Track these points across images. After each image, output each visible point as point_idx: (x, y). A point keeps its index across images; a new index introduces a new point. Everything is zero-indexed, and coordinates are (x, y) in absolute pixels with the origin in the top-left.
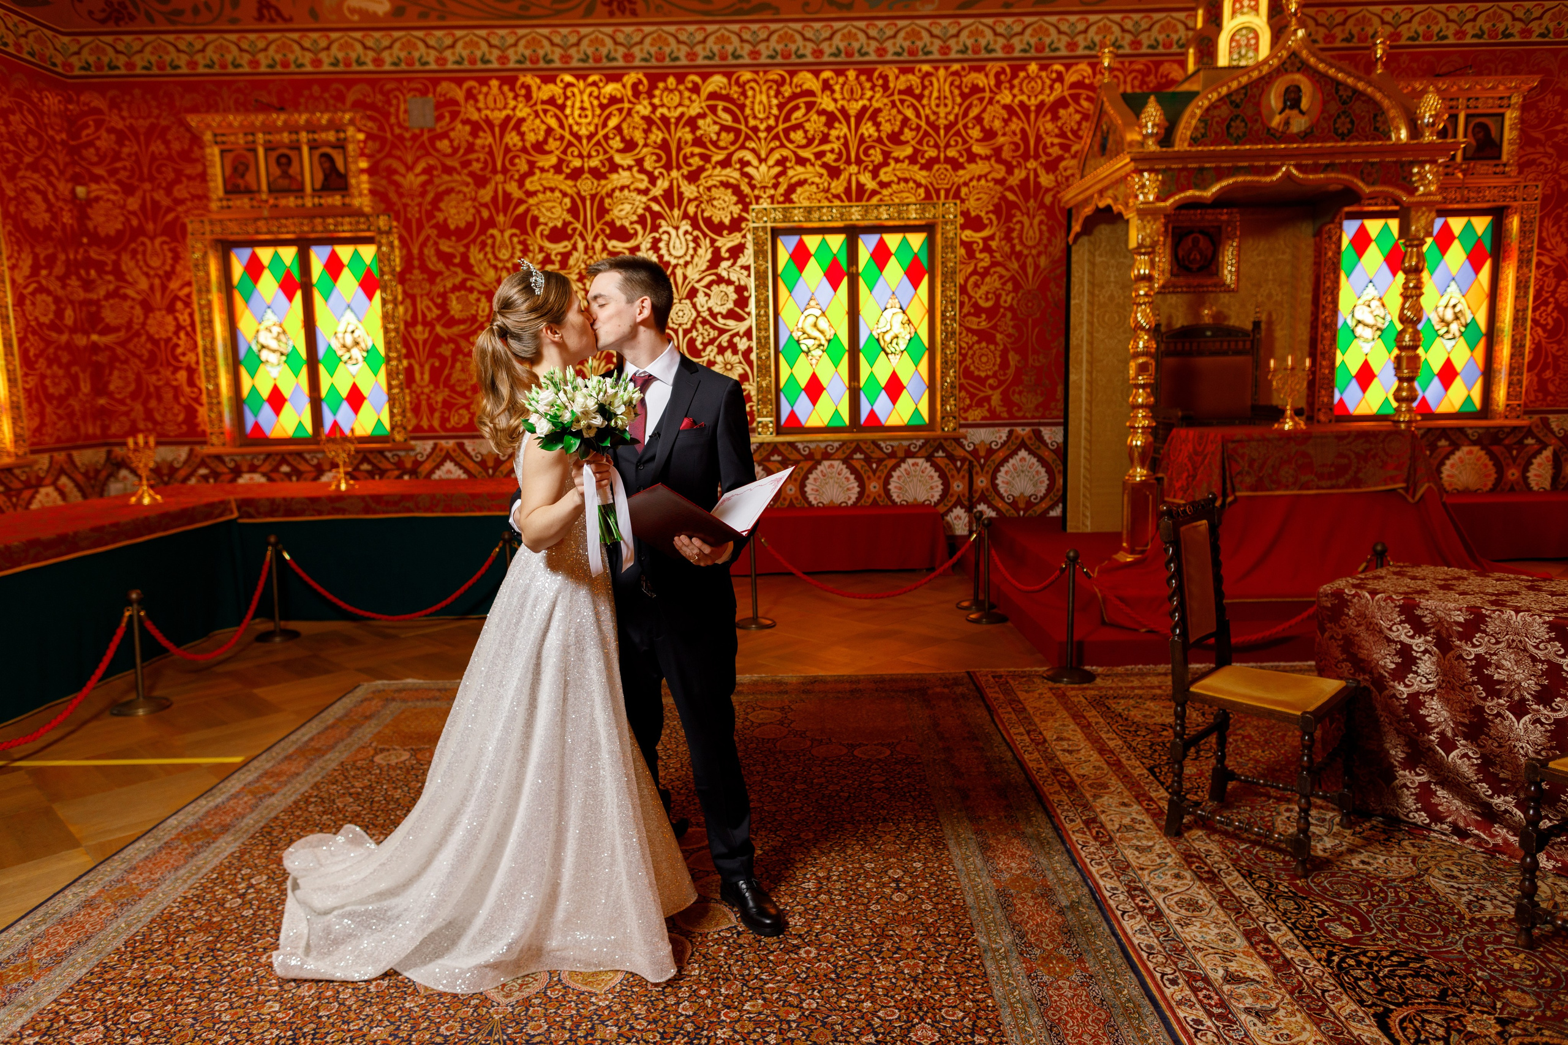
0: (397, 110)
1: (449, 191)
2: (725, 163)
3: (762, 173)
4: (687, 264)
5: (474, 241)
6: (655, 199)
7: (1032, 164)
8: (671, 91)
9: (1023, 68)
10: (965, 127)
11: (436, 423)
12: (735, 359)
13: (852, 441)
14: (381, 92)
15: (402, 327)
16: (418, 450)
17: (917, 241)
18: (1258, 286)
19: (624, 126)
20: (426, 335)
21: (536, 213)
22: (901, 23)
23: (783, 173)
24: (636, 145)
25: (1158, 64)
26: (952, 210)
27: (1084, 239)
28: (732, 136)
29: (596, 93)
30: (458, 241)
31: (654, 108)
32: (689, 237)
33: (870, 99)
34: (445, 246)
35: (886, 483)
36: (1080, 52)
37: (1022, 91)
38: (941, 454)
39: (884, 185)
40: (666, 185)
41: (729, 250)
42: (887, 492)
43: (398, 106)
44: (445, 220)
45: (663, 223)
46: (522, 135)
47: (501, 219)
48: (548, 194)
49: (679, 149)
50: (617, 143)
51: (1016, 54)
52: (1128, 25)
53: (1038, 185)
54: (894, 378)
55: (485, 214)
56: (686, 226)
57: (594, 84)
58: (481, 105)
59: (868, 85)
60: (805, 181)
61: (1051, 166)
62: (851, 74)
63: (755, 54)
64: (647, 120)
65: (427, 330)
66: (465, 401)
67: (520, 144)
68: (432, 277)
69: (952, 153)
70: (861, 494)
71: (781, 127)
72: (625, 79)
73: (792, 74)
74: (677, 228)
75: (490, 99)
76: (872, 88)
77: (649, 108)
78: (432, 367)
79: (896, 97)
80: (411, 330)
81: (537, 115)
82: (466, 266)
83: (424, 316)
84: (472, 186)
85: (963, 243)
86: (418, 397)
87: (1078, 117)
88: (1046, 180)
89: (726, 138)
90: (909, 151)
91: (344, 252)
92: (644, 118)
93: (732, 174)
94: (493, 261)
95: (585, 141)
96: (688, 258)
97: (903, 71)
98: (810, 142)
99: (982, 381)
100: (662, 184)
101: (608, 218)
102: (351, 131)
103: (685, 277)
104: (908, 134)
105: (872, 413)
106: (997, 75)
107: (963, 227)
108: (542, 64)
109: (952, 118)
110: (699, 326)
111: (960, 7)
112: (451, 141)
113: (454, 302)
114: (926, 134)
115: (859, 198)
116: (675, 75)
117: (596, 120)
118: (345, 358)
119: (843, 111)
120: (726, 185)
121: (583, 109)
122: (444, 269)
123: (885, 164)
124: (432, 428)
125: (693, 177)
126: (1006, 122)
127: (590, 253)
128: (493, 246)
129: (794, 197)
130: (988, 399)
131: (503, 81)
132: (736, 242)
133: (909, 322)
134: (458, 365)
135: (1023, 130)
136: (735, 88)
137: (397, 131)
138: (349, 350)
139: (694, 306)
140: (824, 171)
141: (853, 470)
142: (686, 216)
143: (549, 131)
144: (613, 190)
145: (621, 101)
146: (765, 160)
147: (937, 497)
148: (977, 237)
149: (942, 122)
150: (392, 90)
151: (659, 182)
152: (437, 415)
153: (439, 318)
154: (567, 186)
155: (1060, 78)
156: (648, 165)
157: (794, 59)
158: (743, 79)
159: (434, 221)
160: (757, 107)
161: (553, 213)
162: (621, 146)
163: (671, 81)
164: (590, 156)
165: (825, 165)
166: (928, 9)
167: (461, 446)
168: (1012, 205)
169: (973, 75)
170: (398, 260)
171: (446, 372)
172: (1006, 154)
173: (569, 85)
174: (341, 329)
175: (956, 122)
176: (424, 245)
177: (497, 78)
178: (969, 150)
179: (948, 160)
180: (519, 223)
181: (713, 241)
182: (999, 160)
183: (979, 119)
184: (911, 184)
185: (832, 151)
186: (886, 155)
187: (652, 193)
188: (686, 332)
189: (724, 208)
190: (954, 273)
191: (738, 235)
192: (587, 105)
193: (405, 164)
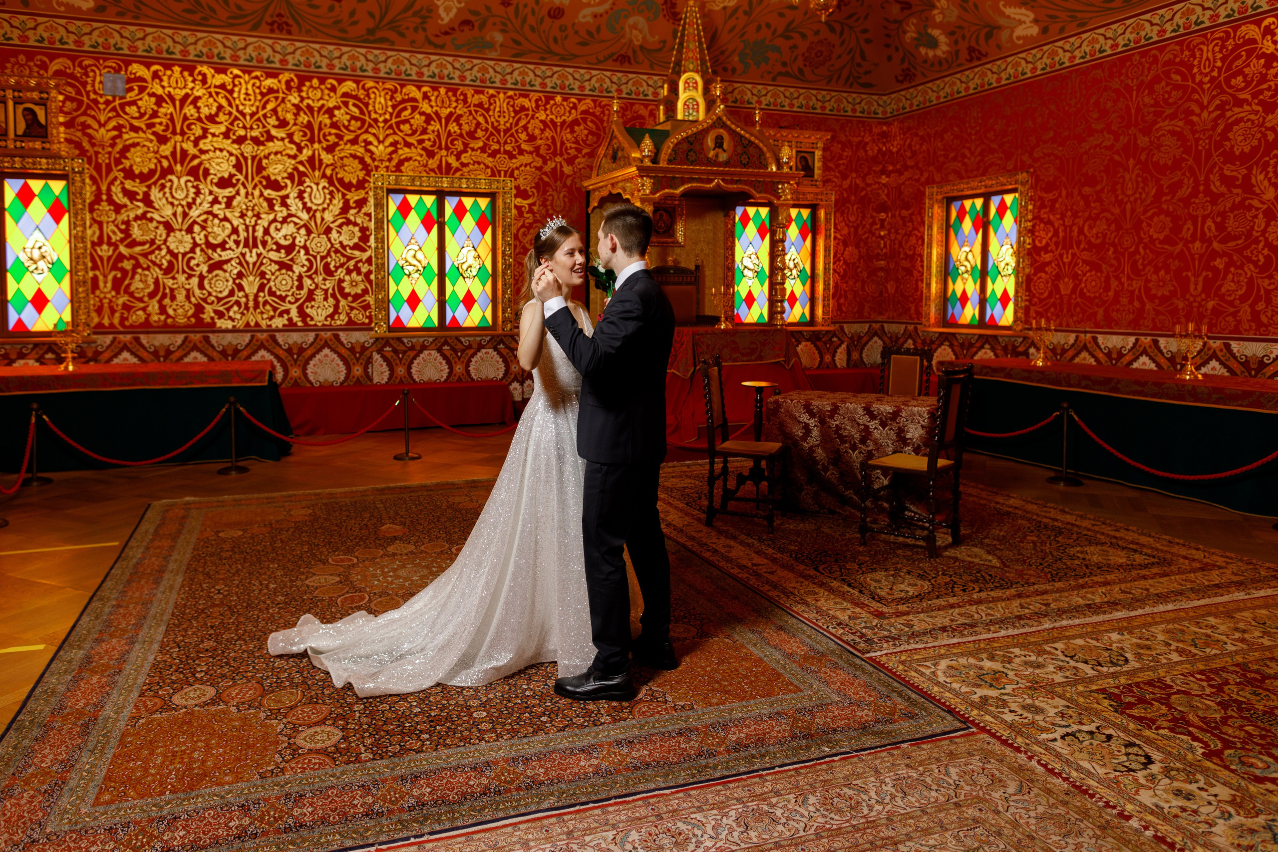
0: (94, 81)
1: (135, 145)
2: (354, 142)
3: (380, 150)
4: (324, 210)
5: (155, 183)
6: (301, 163)
7: (558, 159)
8: (315, 89)
9: (553, 98)
10: (517, 131)
11: (116, 321)
12: (359, 278)
13: (442, 337)
14: (80, 65)
15: (89, 246)
16: (99, 342)
17: (484, 203)
18: (696, 244)
19: (279, 109)
20: (110, 253)
21: (207, 166)
22: (476, 61)
23: (395, 152)
24: (288, 124)
25: (632, 105)
26: (510, 184)
27: (597, 210)
28: (359, 124)
29: (258, 84)
30: (141, 182)
31: (302, 99)
32: (327, 191)
33: (455, 108)
34: (129, 185)
35: (468, 366)
36: (587, 92)
37: (552, 113)
38: (501, 346)
39: (464, 165)
40: (310, 153)
41: (355, 202)
42: (468, 372)
43: (95, 77)
44: (131, 166)
45: (307, 180)
46: (198, 109)
47: (178, 168)
48: (218, 152)
49: (320, 129)
50: (273, 121)
51: (548, 89)
52: (615, 79)
53: (562, 172)
54: (469, 293)
55: (165, 164)
56: (324, 183)
57: (257, 77)
58: (165, 84)
59: (454, 99)
60: (410, 158)
61: (570, 161)
62: (443, 91)
63: (376, 70)
64: (298, 107)
65: (112, 249)
66: (142, 305)
67: (196, 115)
68: (118, 208)
69: (508, 148)
70: (450, 374)
71: (394, 121)
72: (281, 77)
73: (402, 86)
74: (317, 184)
75: (173, 80)
76: (457, 101)
77: (298, 99)
78: (115, 277)
79: (472, 108)
80: (98, 249)
81: (211, 95)
82: (147, 201)
83: (109, 238)
84: (155, 142)
85: (516, 206)
86: (101, 301)
87: (586, 132)
88: (567, 169)
89: (355, 125)
90: (481, 144)
91: (36, 185)
92: (294, 105)
93: (359, 150)
94: (170, 199)
95: (248, 118)
96: (325, 206)
97: (477, 92)
98: (414, 133)
100: (307, 153)
101: (265, 173)
102: (53, 93)
103: (323, 219)
104: (480, 133)
105: (454, 318)
106: (537, 101)
107: (516, 196)
108: (216, 60)
109: (508, 125)
110: (333, 254)
111: (513, 56)
112: (139, 108)
113: (136, 229)
114: (492, 134)
115: (447, 173)
116: (318, 78)
117: (257, 103)
118: (31, 269)
119: (436, 113)
120: (354, 157)
121: (247, 94)
122: (128, 203)
123: (465, 151)
124: (112, 325)
125: (330, 149)
126: (542, 131)
127: (250, 198)
128: (171, 188)
129: (403, 168)
131: (184, 68)
132: (361, 197)
133: (479, 257)
134: (137, 277)
135: (553, 137)
136: (362, 91)
137: (92, 96)
138: (35, 262)
139: (329, 240)
140: (423, 153)
141: (445, 357)
142: (324, 176)
143: (220, 108)
144: (269, 154)
145: (277, 91)
146: (383, 142)
147: (501, 375)
148: (525, 203)
149: (502, 127)
150: (90, 65)
151: (305, 151)
152: (117, 315)
153: (122, 240)
154: (234, 149)
155: (575, 107)
156: (297, 138)
157: (403, 76)
158: (367, 86)
159: (121, 167)
160: (377, 106)
161: (221, 167)
162: (277, 123)
163: (315, 82)
164: (251, 128)
165: (424, 149)
166: (493, 55)
167: (137, 340)
168: (546, 184)
169: (522, 99)
170: (88, 194)
171: (127, 282)
172: (542, 151)
173: (237, 76)
174: (29, 245)
175: (511, 128)
176: (112, 183)
177: (179, 66)
178: (519, 147)
179: (506, 152)
180: (193, 172)
181: (344, 195)
182: (538, 155)
183: (525, 128)
184: (482, 166)
185: (429, 140)
186: (466, 145)
187: (299, 159)
188: (322, 258)
189: (352, 173)
190: (510, 225)
191: (363, 192)
192: (250, 92)
193: (99, 122)
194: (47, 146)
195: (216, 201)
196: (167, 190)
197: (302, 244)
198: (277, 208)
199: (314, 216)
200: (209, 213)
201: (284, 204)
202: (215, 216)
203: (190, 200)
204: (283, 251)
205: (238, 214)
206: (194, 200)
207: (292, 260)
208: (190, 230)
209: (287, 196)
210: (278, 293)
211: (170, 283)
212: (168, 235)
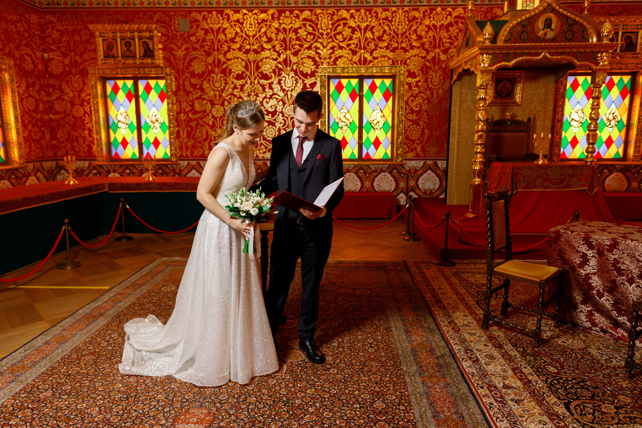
0: (174, 24)
1: (195, 58)
2: (309, 48)
3: (324, 52)
4: (292, 90)
5: (205, 79)
6: (280, 63)
7: (437, 50)
8: (287, 17)
9: (435, 9)
10: (410, 34)
11: (189, 154)
13: (358, 165)
14: (168, 16)
15: (175, 114)
16: (181, 165)
17: (388, 82)
18: (531, 103)
19: (268, 32)
20: (185, 118)
21: (231, 68)
23: (333, 53)
24: (272, 40)
25: (492, 9)
26: (403, 69)
27: (458, 82)
28: (312, 37)
29: (256, 18)
30: (199, 79)
31: (280, 24)
32: (294, 79)
33: (370, 22)
34: (193, 81)
35: (373, 182)
36: (459, 3)
37: (434, 19)
38: (395, 171)
39: (375, 58)
40: (285, 57)
41: (310, 85)
42: (373, 186)
43: (175, 22)
44: (194, 70)
45: (283, 73)
46: (225, 35)
47: (216, 70)
48: (236, 60)
49: (290, 42)
50: (264, 39)
51: (432, 4)
53: (439, 59)
54: (377, 139)
55: (210, 68)
56: (292, 74)
57: (256, 14)
58: (209, 22)
59: (369, 16)
60: (342, 56)
61: (445, 51)
62: (363, 11)
63: (322, 2)
64: (278, 29)
65: (186, 115)
66: (200, 145)
67: (225, 39)
68: (188, 93)
69: (404, 45)
70: (362, 187)
71: (333, 33)
72: (268, 12)
73: (338, 11)
74: (289, 75)
75: (213, 19)
76: (371, 17)
77: (278, 25)
78: (188, 131)
79: (381, 21)
80: (179, 115)
81: (232, 27)
82: (202, 90)
83: (184, 110)
84: (205, 56)
85: (407, 83)
86: (181, 143)
87: (457, 31)
88: (443, 57)
89: (310, 37)
90: (386, 44)
91: (152, 83)
92: (276, 28)
93: (312, 53)
94: (213, 88)
95: (251, 38)
96: (293, 88)
97: (384, 10)
98: (345, 40)
99: (413, 141)
100: (283, 57)
102: (155, 32)
104: (386, 37)
105: (367, 154)
106: (424, 12)
107: (407, 77)
108: (234, 5)
109: (404, 30)
112: (196, 37)
113: (197, 104)
114: (393, 37)
115: (364, 64)
116: (289, 11)
118: (152, 126)
119: (359, 27)
120: (309, 57)
121: (251, 24)
122: (193, 90)
123: (376, 49)
124: (187, 156)
125: (296, 54)
126: (427, 32)
127: (253, 85)
128: (213, 81)
129: (337, 63)
130: (415, 149)
131: (218, 12)
132: (313, 81)
133: (384, 116)
134: (198, 130)
135: (434, 36)
136: (314, 17)
137: (174, 32)
138: (154, 123)
140: (350, 52)
141: (359, 177)
142: (292, 70)
143: (237, 33)
144: (263, 59)
145: (267, 21)
146: (326, 47)
147: (393, 189)
148: (413, 81)
150: (172, 15)
151: (282, 56)
153: (190, 111)
154: (244, 57)
155: (450, 14)
156: (277, 48)
157: (339, 5)
158: (317, 13)
159: (189, 71)
160: (323, 25)
161: (238, 68)
162: (266, 40)
163: (288, 13)
164: (253, 44)
165: (350, 50)
167: (199, 164)
168: (428, 68)
169: (414, 12)
170: (174, 86)
171: (193, 133)
172: (426, 46)
173: (245, 14)
174: (151, 114)
175: (406, 32)
176: (185, 80)
177: (216, 11)
178: (411, 44)
179: (402, 48)
180: (224, 72)
181: (303, 81)
182: (424, 49)
183: (415, 31)
184: (386, 58)
185: (354, 44)
186: (376, 45)
187: (278, 61)
189: (308, 67)
190: (403, 96)
191: (314, 78)
192: (252, 23)
193: (177, 46)
194: (154, 61)
195: (235, 88)
196: (211, 82)
197: (280, 111)
198: (267, 90)
199: (287, 94)
200: (232, 94)
201: (271, 88)
202: (235, 96)
203: (222, 87)
204: (270, 115)
205: (246, 95)
206: (224, 87)
207: (275, 120)
208: (223, 105)
209: (272, 83)
210: (268, 139)
211: (213, 133)
212: (212, 107)
